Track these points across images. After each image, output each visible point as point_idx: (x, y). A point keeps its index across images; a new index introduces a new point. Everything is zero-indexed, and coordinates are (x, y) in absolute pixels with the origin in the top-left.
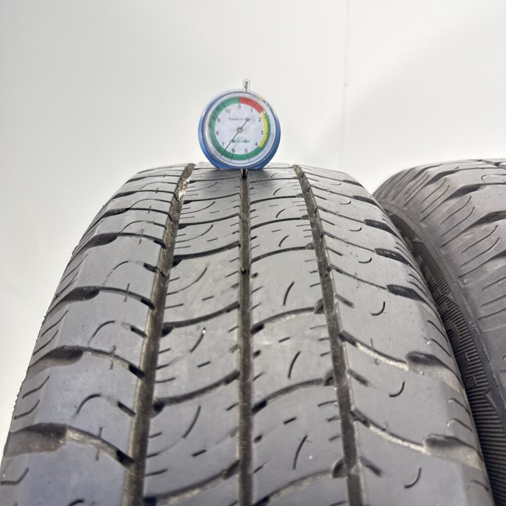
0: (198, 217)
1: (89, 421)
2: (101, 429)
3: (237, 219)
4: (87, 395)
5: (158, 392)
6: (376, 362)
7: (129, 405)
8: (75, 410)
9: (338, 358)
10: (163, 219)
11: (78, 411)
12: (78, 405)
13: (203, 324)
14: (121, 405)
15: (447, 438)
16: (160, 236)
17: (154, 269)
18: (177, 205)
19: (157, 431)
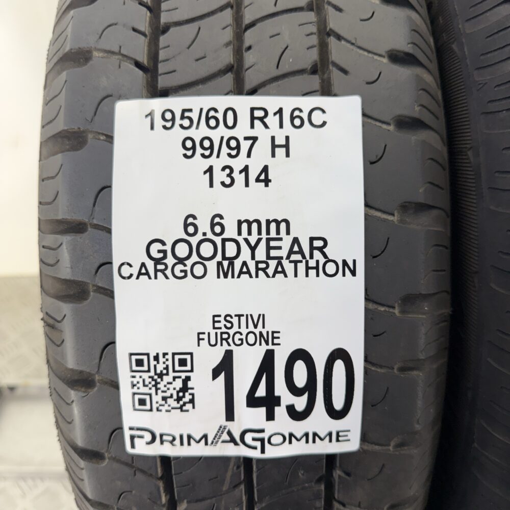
1: (111, 41)
2: (120, 47)
4: (106, 25)
5: (164, 18)
7: (142, 29)
8: (98, 36)
9: (323, 48)
11: (100, 37)
12: (100, 33)
14: (134, 30)
19: (166, 45)
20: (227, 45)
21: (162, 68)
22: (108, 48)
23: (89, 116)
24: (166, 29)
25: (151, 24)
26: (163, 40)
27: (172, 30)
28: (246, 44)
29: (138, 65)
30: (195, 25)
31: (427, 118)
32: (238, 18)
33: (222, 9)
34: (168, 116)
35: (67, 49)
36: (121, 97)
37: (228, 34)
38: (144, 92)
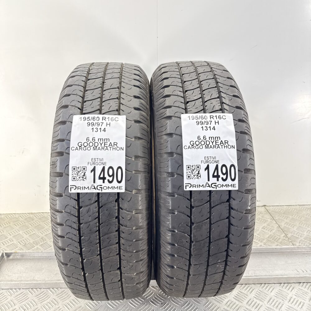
0: (94, 72)
1: (73, 104)
2: (75, 105)
3: (103, 72)
4: (72, 100)
5: (85, 100)
6: (127, 96)
7: (80, 101)
10: (86, 72)
12: (71, 102)
13: (94, 90)
14: (78, 102)
15: (138, 108)
16: (85, 76)
17: (84, 81)
18: (89, 70)
20: (98, 105)
21: (84, 109)
22: (72, 105)
23: (67, 118)
24: (85, 102)
25: (82, 101)
26: (85, 104)
27: (87, 102)
28: (103, 105)
29: (79, 108)
30: (92, 101)
31: (141, 121)
32: (101, 100)
33: (98, 98)
34: (85, 118)
35: (63, 105)
36: (75, 115)
37: (99, 103)
38: (80, 114)
